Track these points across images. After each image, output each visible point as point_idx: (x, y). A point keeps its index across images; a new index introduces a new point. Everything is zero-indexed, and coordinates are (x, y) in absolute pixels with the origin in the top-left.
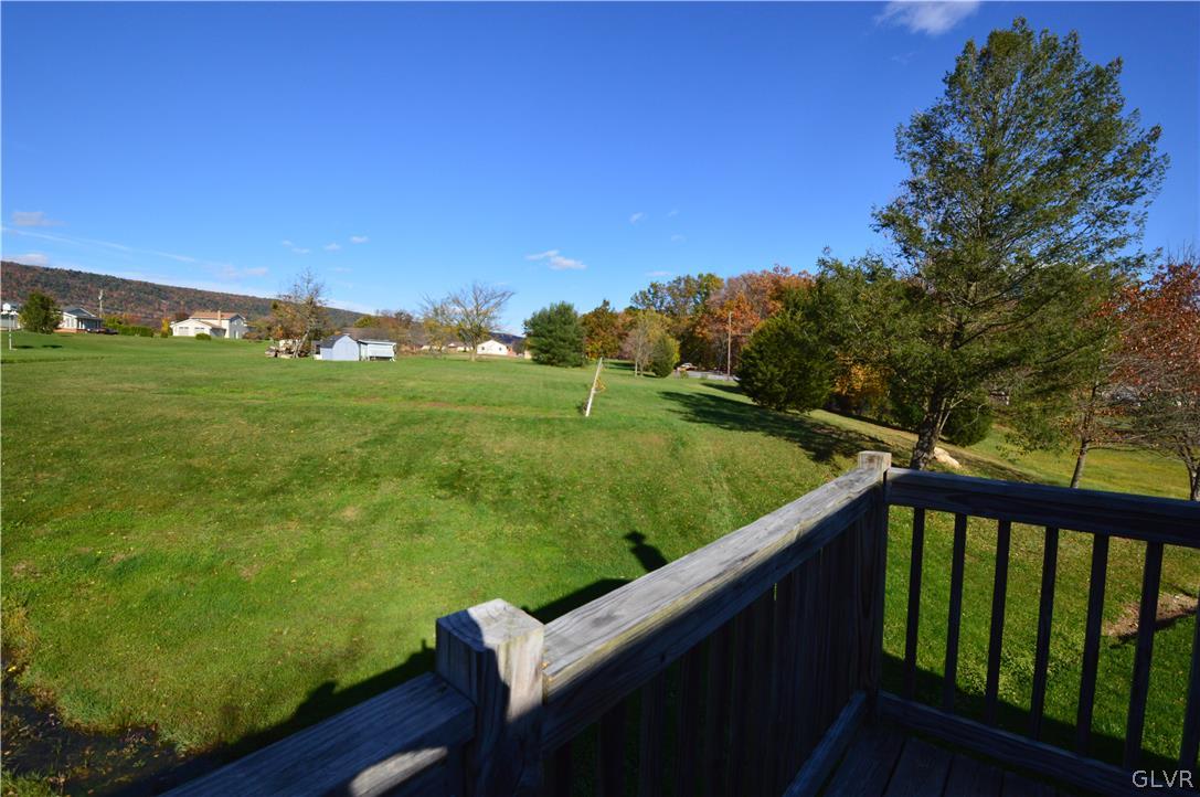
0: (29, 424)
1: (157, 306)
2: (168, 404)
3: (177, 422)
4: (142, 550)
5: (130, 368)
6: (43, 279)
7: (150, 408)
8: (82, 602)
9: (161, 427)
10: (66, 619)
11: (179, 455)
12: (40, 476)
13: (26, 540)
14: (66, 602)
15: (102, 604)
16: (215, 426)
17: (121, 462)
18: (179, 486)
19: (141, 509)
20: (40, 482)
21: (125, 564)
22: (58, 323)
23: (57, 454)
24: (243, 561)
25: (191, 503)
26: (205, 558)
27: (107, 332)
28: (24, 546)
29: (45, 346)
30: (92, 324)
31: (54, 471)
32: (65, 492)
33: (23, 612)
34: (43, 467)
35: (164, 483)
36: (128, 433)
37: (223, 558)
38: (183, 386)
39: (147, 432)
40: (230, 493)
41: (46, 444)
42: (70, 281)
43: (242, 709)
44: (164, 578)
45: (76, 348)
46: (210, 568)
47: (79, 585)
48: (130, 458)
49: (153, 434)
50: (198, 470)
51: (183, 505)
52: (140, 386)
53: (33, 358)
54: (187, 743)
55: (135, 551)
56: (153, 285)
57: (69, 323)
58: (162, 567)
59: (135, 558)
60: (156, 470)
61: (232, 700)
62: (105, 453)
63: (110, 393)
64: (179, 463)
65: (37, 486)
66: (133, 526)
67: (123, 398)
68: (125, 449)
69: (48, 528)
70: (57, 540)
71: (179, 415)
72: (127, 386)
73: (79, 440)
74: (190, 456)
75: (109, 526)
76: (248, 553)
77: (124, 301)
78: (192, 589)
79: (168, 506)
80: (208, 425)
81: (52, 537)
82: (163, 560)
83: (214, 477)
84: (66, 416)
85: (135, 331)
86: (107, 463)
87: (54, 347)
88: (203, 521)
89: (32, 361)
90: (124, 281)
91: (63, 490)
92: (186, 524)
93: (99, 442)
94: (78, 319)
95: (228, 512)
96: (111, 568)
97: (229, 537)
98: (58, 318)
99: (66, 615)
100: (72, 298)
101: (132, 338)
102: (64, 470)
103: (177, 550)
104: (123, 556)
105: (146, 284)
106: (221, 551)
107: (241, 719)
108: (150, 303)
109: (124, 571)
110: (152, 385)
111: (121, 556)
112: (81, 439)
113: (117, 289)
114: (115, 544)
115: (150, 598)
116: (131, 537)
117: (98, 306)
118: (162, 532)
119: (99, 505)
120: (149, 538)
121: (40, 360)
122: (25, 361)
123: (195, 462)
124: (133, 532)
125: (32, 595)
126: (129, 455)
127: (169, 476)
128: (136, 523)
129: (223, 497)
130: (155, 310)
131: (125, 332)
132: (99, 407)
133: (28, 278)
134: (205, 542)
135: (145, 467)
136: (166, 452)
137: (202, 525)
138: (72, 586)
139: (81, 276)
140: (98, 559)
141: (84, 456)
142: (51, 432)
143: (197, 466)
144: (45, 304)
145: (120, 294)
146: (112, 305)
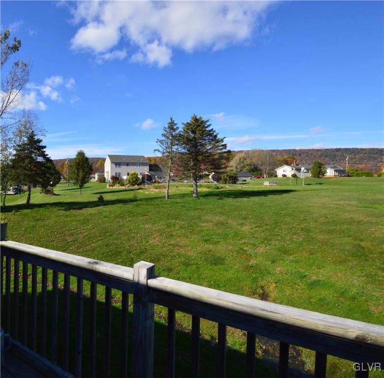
0: (296, 216)
1: (379, 159)
2: (358, 212)
3: (359, 222)
4: (324, 278)
5: (347, 194)
6: (325, 154)
7: (347, 214)
8: (295, 290)
9: (350, 224)
10: (287, 294)
11: (355, 239)
12: (294, 237)
13: (283, 260)
14: (289, 288)
15: (301, 294)
16: (380, 227)
17: (327, 237)
18: (350, 254)
19: (329, 260)
20: (293, 240)
21: (315, 281)
22: (324, 173)
23: (302, 229)
24: (374, 302)
25: (355, 263)
26: (353, 292)
27: (348, 176)
28: (281, 262)
29: (317, 184)
30: (341, 172)
31: (299, 235)
32: (301, 245)
33: (274, 285)
34: (296, 234)
35: (344, 251)
36: (334, 224)
37: (362, 296)
38: (371, 203)
39: (342, 225)
40: (378, 264)
41: (299, 225)
42: (336, 153)
43: (341, 370)
44: (330, 294)
45: (329, 184)
46: (353, 298)
47: (295, 283)
48: (331, 236)
49: (345, 227)
50: (363, 248)
51: (350, 264)
52: (347, 203)
53: (308, 189)
54: (310, 366)
55: (321, 278)
56: (378, 149)
57: (330, 172)
58: (331, 289)
59: (320, 281)
60: (341, 244)
61: (338, 363)
62: (321, 232)
63: (331, 206)
64: (354, 242)
65: (292, 241)
66: (323, 267)
67: (336, 208)
68: (330, 232)
69: (291, 257)
70: (293, 263)
71: (361, 218)
72: (341, 202)
73: (313, 225)
74: (361, 240)
75: (313, 263)
76: (378, 299)
77: (361, 160)
78: (342, 305)
79: (342, 262)
80: (376, 226)
81: (292, 261)
82: (333, 286)
83: (372, 254)
84: (310, 214)
85: (363, 174)
86: (321, 237)
87: (320, 184)
88: (357, 274)
89: (307, 190)
90: (362, 149)
91: (300, 244)
92: (348, 273)
93: (319, 227)
94: (335, 171)
95: (373, 273)
96: (309, 281)
97: (369, 287)
98: (324, 171)
99: (288, 293)
100: (337, 161)
101: (360, 178)
102: (303, 236)
103: (340, 283)
104: (315, 278)
105: (374, 149)
106: (363, 292)
107: (338, 374)
108: (376, 159)
109: (314, 285)
110: (354, 203)
111: (314, 278)
112: (313, 224)
113: (358, 154)
114: (314, 272)
115: (320, 300)
116: (322, 271)
117: (346, 163)
118: (335, 273)
119: (313, 254)
120: (329, 274)
121: (311, 190)
122: (305, 191)
123: (363, 244)
124: (323, 269)
125: (279, 280)
126: (331, 235)
127: (347, 248)
128: (325, 266)
129: (374, 265)
130: (378, 162)
131: (358, 175)
132: (324, 212)
133: (319, 154)
134: (355, 285)
135: (337, 242)
136: (349, 236)
137: (356, 276)
138: (293, 283)
139: (341, 150)
140: (305, 276)
141: (312, 232)
142: (302, 220)
143: (363, 246)
144: (320, 166)
145: (360, 156)
146: (356, 162)
